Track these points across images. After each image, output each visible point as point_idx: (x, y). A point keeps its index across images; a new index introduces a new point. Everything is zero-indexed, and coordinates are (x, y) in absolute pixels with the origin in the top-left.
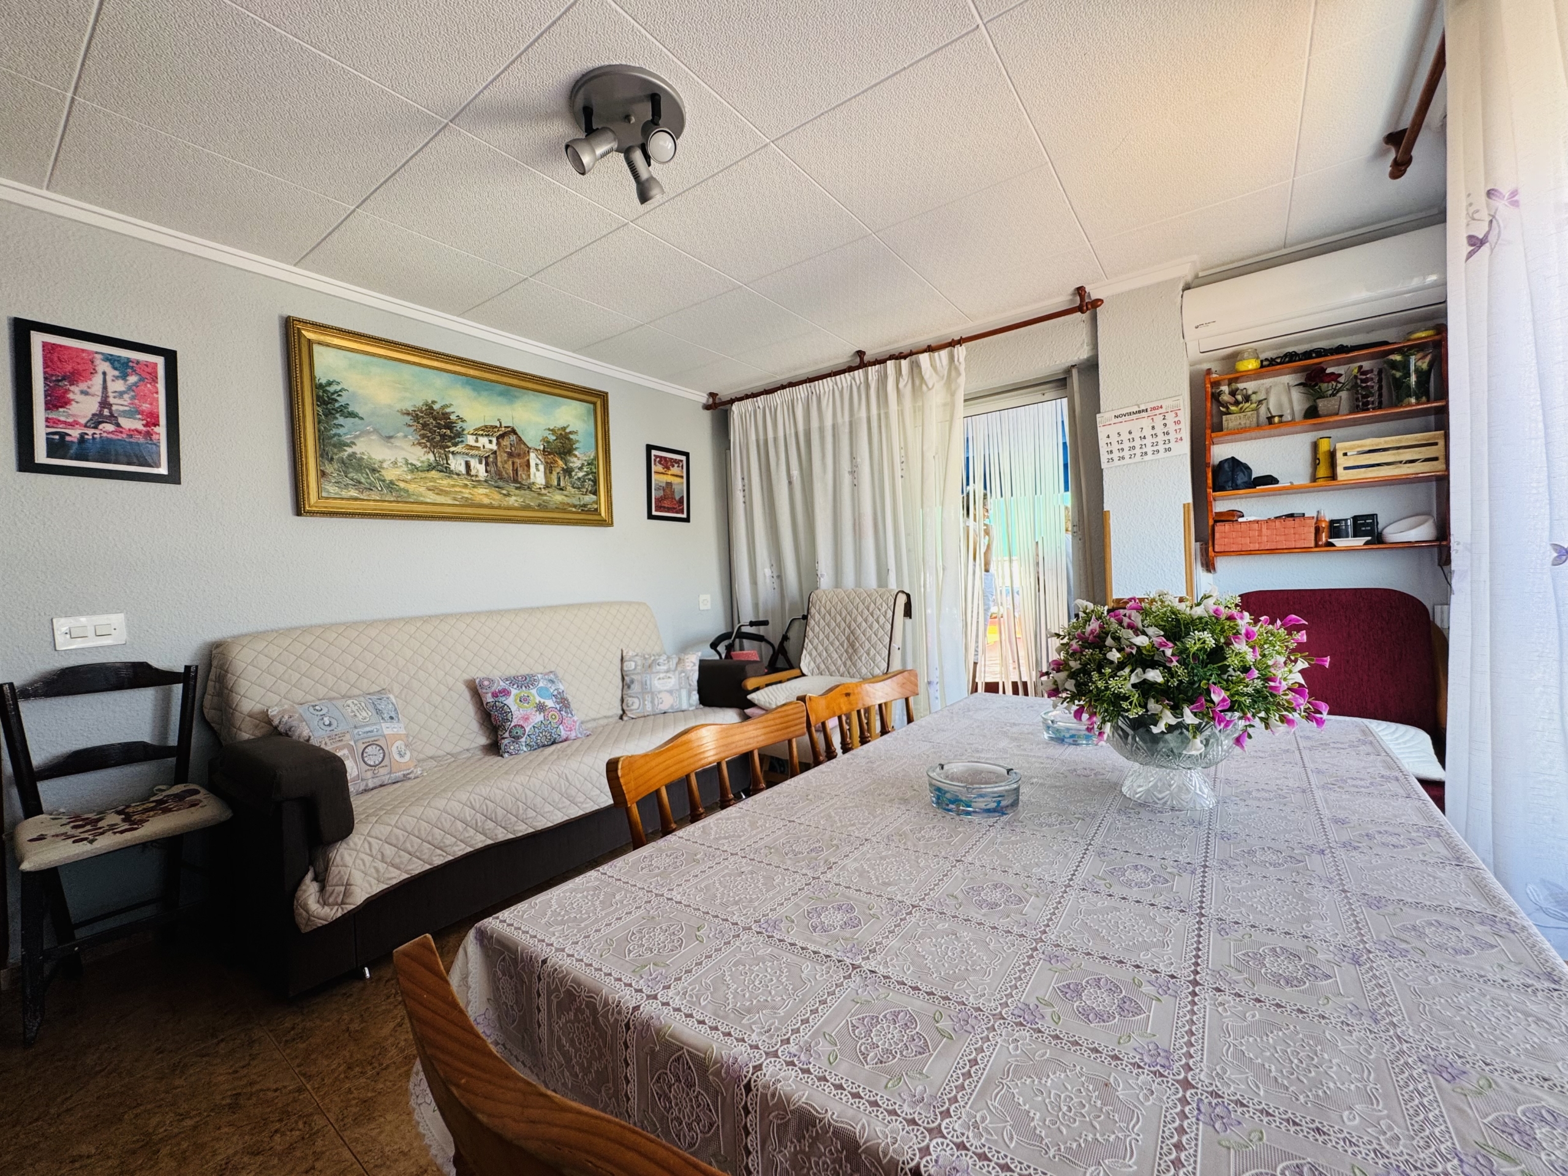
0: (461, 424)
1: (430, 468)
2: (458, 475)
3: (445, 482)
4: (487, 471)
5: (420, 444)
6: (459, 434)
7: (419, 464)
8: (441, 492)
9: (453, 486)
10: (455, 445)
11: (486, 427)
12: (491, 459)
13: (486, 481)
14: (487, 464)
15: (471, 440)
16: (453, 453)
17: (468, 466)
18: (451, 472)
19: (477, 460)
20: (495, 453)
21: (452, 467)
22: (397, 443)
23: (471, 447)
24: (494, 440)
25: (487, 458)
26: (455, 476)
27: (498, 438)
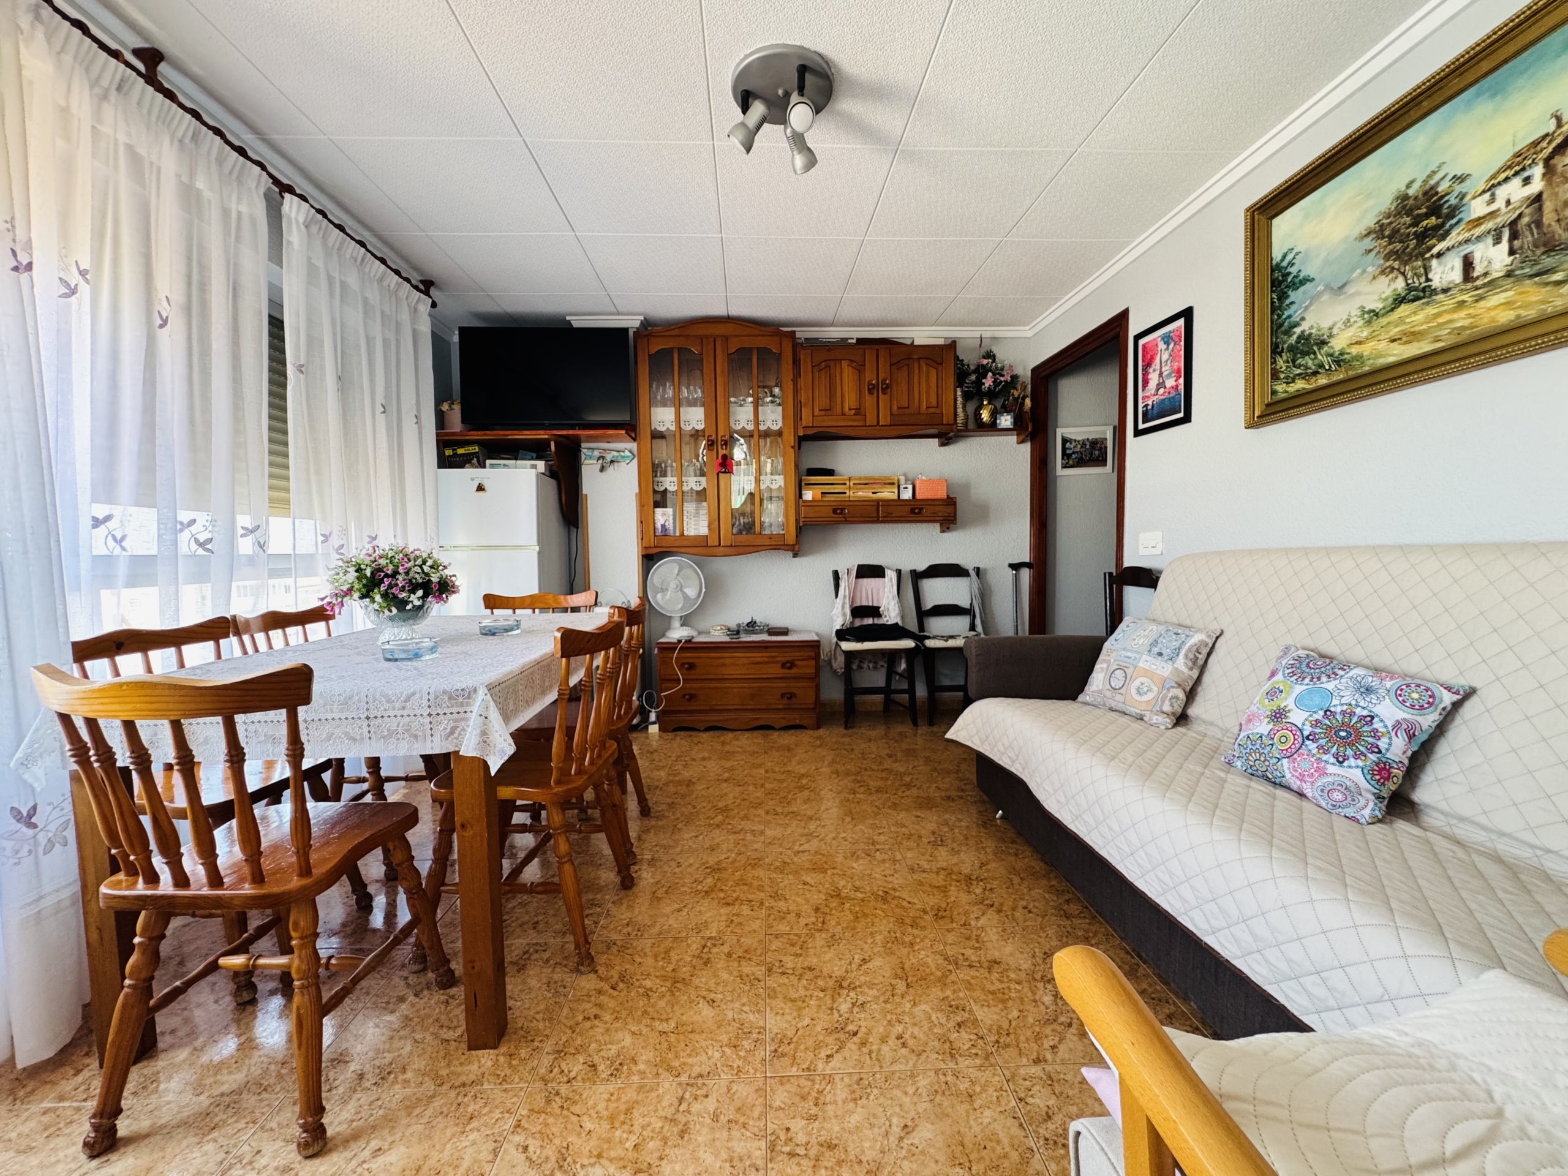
0: (1458, 188)
1: (1399, 300)
2: (1445, 291)
3: (1420, 316)
4: (1512, 252)
5: (1383, 272)
6: (1454, 211)
7: (1378, 306)
8: (1413, 336)
9: (1438, 315)
10: (1443, 238)
11: (1518, 155)
12: (1525, 220)
13: (1509, 274)
14: (1514, 236)
15: (1478, 208)
16: (1439, 255)
17: (1468, 264)
18: (1434, 292)
19: (1490, 240)
20: (1538, 198)
21: (1436, 283)
22: (1350, 290)
23: (1479, 221)
24: (1538, 171)
25: (1513, 224)
26: (1441, 297)
27: (1547, 161)
